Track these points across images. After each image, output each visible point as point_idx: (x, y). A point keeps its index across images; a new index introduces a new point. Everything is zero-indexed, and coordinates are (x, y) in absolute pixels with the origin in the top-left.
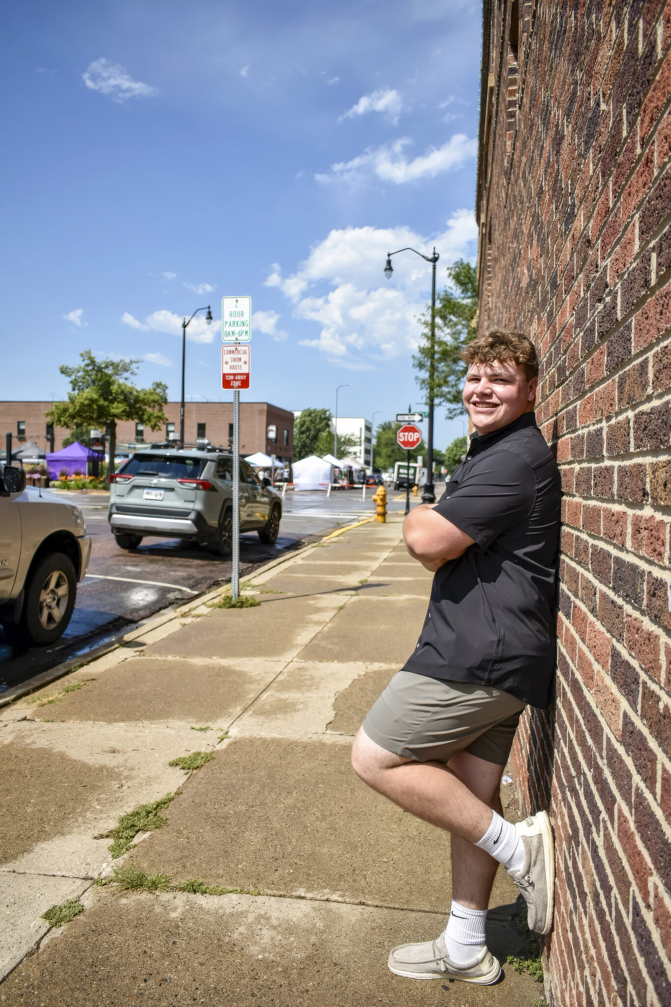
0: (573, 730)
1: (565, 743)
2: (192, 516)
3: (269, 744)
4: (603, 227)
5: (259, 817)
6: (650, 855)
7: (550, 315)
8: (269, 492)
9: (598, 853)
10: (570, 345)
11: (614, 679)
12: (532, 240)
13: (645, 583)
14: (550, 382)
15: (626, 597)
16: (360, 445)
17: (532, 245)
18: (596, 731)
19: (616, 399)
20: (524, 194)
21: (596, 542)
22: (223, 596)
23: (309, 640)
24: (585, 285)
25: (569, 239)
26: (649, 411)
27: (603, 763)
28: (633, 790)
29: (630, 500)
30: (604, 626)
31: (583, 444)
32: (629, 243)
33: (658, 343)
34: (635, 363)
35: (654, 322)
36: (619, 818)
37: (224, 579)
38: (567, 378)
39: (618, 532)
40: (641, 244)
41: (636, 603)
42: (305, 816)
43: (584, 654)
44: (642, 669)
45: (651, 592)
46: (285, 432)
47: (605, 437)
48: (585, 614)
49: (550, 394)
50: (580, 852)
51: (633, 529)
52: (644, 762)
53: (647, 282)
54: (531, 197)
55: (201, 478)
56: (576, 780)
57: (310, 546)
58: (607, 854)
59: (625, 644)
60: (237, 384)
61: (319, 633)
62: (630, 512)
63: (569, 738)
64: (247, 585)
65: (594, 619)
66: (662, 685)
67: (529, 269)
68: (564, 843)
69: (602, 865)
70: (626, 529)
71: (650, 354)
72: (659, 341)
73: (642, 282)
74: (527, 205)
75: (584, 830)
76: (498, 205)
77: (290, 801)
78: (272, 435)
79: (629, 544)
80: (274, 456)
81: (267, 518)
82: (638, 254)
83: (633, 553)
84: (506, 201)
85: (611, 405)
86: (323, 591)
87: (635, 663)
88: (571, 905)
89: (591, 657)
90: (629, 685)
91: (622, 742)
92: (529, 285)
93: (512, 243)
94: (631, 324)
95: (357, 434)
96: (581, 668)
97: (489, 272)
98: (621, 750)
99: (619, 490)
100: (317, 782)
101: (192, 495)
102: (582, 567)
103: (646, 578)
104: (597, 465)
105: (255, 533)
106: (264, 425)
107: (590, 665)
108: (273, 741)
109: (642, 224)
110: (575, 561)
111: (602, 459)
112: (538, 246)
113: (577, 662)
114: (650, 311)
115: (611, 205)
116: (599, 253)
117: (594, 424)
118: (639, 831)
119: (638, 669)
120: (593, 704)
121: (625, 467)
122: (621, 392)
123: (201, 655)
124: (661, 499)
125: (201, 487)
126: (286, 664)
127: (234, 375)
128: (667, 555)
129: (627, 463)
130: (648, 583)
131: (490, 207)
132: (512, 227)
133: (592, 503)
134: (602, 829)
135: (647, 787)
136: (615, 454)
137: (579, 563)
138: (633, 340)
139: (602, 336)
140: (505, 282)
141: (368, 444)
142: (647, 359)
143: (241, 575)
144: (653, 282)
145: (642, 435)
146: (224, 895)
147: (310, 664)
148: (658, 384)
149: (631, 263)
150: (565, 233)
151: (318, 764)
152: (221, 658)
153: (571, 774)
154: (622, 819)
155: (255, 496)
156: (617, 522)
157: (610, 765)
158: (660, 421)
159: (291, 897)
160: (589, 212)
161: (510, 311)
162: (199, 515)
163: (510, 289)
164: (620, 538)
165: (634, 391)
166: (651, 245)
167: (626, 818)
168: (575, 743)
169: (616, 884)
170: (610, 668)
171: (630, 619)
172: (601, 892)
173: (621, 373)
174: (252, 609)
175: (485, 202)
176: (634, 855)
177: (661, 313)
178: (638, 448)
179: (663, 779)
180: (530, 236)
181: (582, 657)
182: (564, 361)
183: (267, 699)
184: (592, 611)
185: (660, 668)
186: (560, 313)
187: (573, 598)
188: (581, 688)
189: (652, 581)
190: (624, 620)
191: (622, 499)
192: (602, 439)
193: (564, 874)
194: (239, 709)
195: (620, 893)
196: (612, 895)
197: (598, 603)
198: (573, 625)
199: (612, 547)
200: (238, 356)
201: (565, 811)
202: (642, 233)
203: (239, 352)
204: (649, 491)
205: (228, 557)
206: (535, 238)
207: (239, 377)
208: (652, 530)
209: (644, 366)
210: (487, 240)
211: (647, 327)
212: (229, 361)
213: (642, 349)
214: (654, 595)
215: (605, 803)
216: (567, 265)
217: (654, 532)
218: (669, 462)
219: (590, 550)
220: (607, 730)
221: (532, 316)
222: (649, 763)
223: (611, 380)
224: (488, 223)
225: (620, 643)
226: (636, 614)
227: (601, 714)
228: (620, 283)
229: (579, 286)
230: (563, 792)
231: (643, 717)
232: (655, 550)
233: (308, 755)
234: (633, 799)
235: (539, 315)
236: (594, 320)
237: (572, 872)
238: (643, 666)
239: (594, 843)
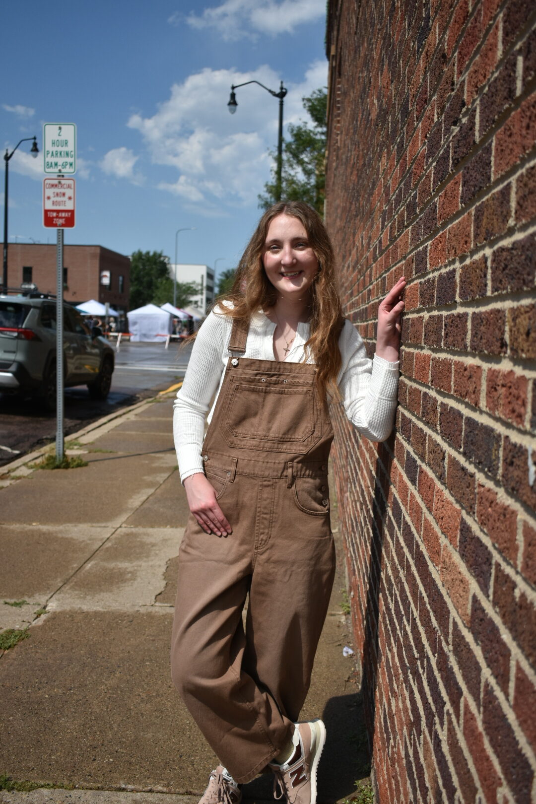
0: (416, 607)
1: (408, 621)
2: (13, 368)
3: (91, 619)
4: (461, 36)
5: (78, 701)
6: (501, 763)
7: (401, 147)
8: (100, 343)
9: (441, 748)
10: (421, 178)
11: (463, 556)
12: (383, 65)
13: (501, 449)
14: (399, 221)
15: (479, 465)
16: (202, 294)
17: (382, 71)
18: (442, 613)
19: (472, 235)
20: (375, 15)
21: (446, 401)
22: (47, 455)
23: (140, 504)
24: (439, 107)
25: (422, 56)
26: (510, 246)
27: (448, 649)
28: (482, 685)
29: (486, 352)
30: (452, 496)
31: (433, 289)
32: (490, 49)
33: (522, 165)
34: (495, 191)
35: (519, 139)
36: (465, 714)
37: (49, 437)
38: (417, 216)
39: (471, 389)
40: (504, 48)
41: (489, 471)
42: (129, 697)
43: (431, 525)
44: (495, 548)
45: (508, 461)
46: (121, 278)
47: (458, 280)
48: (432, 480)
49: (399, 235)
50: (422, 742)
51: (488, 386)
52: (496, 656)
53: (511, 91)
54: (382, 17)
55: (24, 326)
56: (419, 663)
57: (145, 402)
58: (451, 751)
59: (476, 518)
60: (61, 221)
61: (151, 495)
62: (485, 366)
63: (413, 615)
64: (72, 444)
65: (442, 487)
66: (519, 569)
67: (378, 99)
68: (405, 727)
69: (446, 762)
70: (480, 385)
71: (513, 179)
72: (524, 161)
73: (505, 94)
74: (379, 26)
75: (427, 719)
76: (349, 33)
77: (113, 682)
78: (106, 281)
79: (483, 404)
80: (107, 304)
81: (97, 371)
82: (501, 61)
83: (487, 414)
84: (357, 27)
85: (466, 242)
86: (157, 450)
87: (487, 541)
88: (411, 796)
89: (437, 529)
90: (480, 564)
91: (471, 629)
92: (378, 116)
93: (362, 72)
94: (490, 145)
95: (199, 281)
96: (426, 540)
97: (339, 108)
98: (469, 637)
99: (472, 341)
100: (143, 661)
101: (13, 344)
102: (430, 427)
103: (502, 443)
104: (449, 313)
105: (84, 387)
106: (97, 269)
107: (437, 538)
108: (96, 614)
109: (507, 24)
110: (422, 421)
111: (454, 305)
112: (388, 71)
113: (422, 533)
114: (514, 126)
115: (470, 9)
116: (456, 68)
117: (446, 266)
118: (488, 734)
119: (491, 548)
120: (439, 583)
121: (481, 313)
122: (477, 227)
123: (19, 521)
124: (522, 350)
125: (23, 336)
126: (114, 530)
127: (58, 211)
128: (528, 416)
129: (483, 309)
130: (505, 449)
131: (340, 37)
132: (362, 55)
133: (443, 356)
134: (446, 723)
135: (498, 683)
136: (469, 299)
137: (427, 423)
138: (492, 164)
139: (456, 164)
140: (354, 117)
141: (210, 293)
142: (509, 184)
143: (66, 434)
144: (518, 92)
145: (501, 276)
146: (34, 791)
147: (140, 530)
148: (522, 213)
149: (493, 73)
150: (418, 50)
151: (145, 640)
152: (41, 524)
153: (414, 656)
154: (469, 716)
155: (85, 348)
156: (470, 377)
157: (456, 652)
158: (523, 257)
159: (109, 789)
160: (446, 21)
161: (359, 147)
162: (20, 366)
163: (359, 123)
164: (473, 396)
165: (492, 225)
166: (517, 47)
167: (473, 715)
168: (418, 620)
169: (461, 786)
170: (458, 544)
171: (482, 489)
172: (444, 791)
173: (478, 204)
174: (79, 469)
175: (335, 33)
176: (481, 759)
177: (528, 127)
178: (497, 290)
179: (518, 679)
180: (381, 61)
181: (428, 528)
182: (415, 197)
183: (90, 568)
184: (440, 478)
185: (516, 549)
186: (411, 144)
187: (419, 462)
188: (426, 563)
189: (510, 447)
190: (476, 491)
191: (476, 351)
192: (456, 281)
193: (404, 761)
194: (59, 582)
195: (464, 798)
196: (456, 797)
197: (446, 469)
198: (419, 492)
199: (463, 406)
200: (62, 191)
201: (407, 694)
202: (506, 34)
203: (62, 186)
204: (508, 341)
205: (52, 413)
206: (386, 62)
207: (63, 215)
208: (510, 387)
209: (505, 194)
210: (337, 73)
211: (511, 146)
212: (52, 195)
213: (503, 173)
214: (511, 464)
215: (449, 693)
216: (420, 88)
217: (513, 390)
218: (533, 307)
219: (439, 410)
220: (453, 613)
221: (381, 150)
222: (500, 658)
223: (466, 214)
224: (338, 54)
225: (470, 516)
226: (490, 484)
227: (448, 594)
228: (479, 99)
229: (433, 110)
230: (405, 674)
231: (495, 603)
232: (513, 411)
233: (135, 630)
234: (482, 695)
235: (388, 148)
236: (448, 146)
237: (413, 761)
238: (497, 545)
239: (437, 736)
